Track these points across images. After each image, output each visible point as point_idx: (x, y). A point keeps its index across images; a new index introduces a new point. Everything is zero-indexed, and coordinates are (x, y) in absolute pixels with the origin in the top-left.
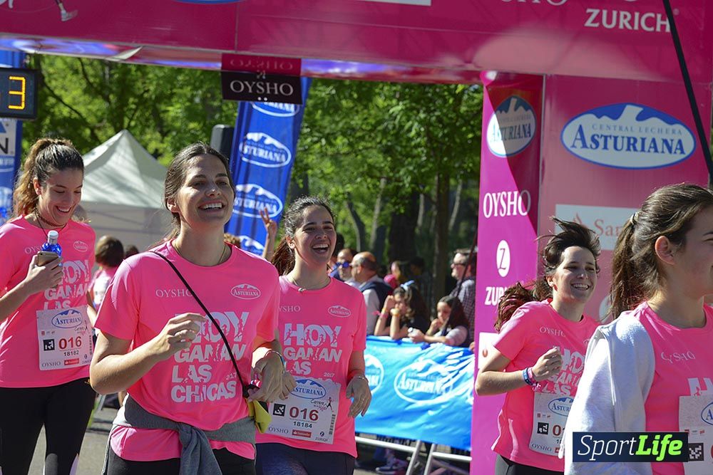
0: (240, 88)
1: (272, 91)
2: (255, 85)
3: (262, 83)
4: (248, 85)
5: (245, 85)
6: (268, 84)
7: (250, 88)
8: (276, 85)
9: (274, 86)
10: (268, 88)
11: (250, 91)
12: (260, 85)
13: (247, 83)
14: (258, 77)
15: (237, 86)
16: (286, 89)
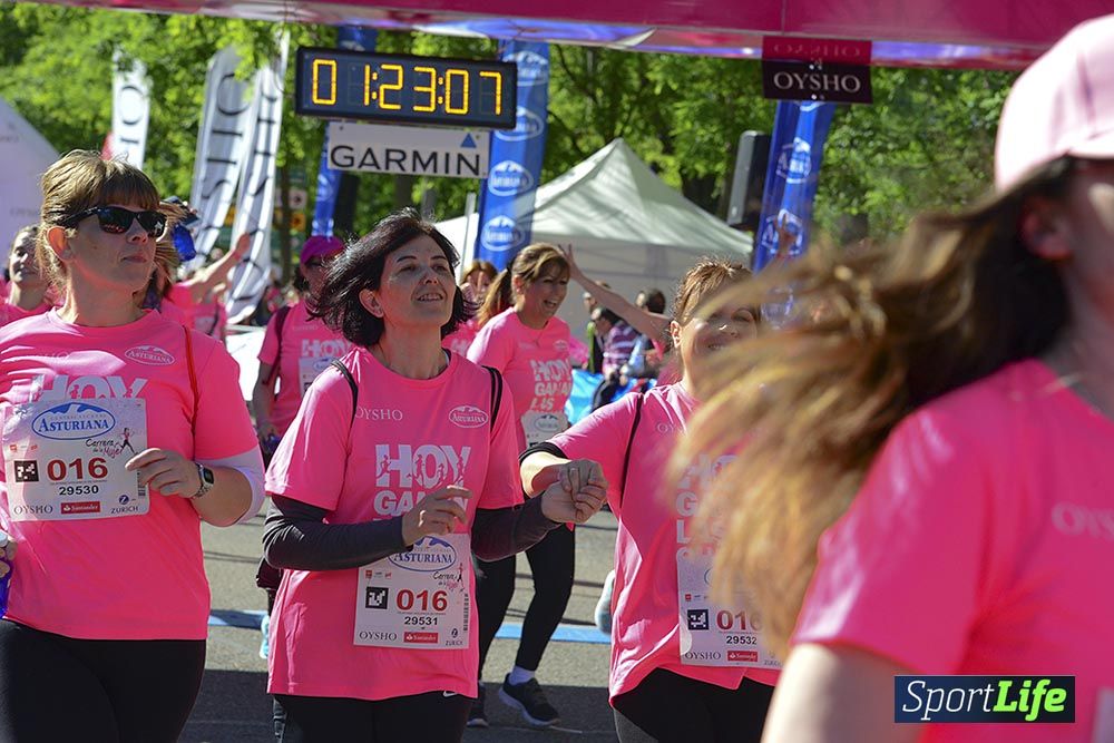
0: (788, 82)
1: (831, 86)
2: (808, 78)
3: (817, 76)
4: (798, 79)
5: (794, 79)
6: (825, 77)
7: (801, 83)
8: (836, 78)
9: (833, 80)
10: (826, 82)
11: (801, 86)
12: (815, 78)
13: (796, 76)
14: (812, 67)
15: (783, 81)
16: (851, 84)
